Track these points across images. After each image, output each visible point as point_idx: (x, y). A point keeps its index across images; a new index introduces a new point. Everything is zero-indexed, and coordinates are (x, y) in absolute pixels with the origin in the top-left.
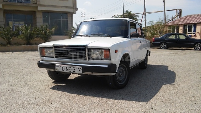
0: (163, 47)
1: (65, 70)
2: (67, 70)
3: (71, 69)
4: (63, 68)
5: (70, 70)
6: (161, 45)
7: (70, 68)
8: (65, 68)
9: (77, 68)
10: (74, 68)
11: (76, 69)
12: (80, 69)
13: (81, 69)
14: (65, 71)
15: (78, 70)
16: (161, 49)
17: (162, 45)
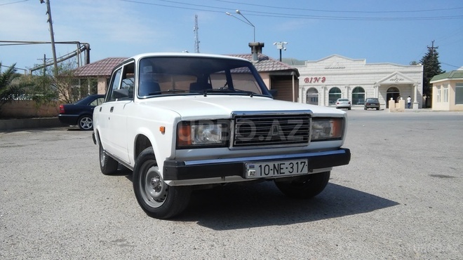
0: (86, 127)
1: (271, 172)
2: (276, 172)
3: (285, 168)
4: (267, 167)
5: (282, 171)
6: (81, 121)
7: (282, 166)
8: (272, 167)
9: (297, 163)
10: (291, 165)
11: (295, 166)
12: (303, 164)
13: (307, 163)
14: (271, 174)
15: (301, 166)
16: (81, 129)
17: (85, 120)
